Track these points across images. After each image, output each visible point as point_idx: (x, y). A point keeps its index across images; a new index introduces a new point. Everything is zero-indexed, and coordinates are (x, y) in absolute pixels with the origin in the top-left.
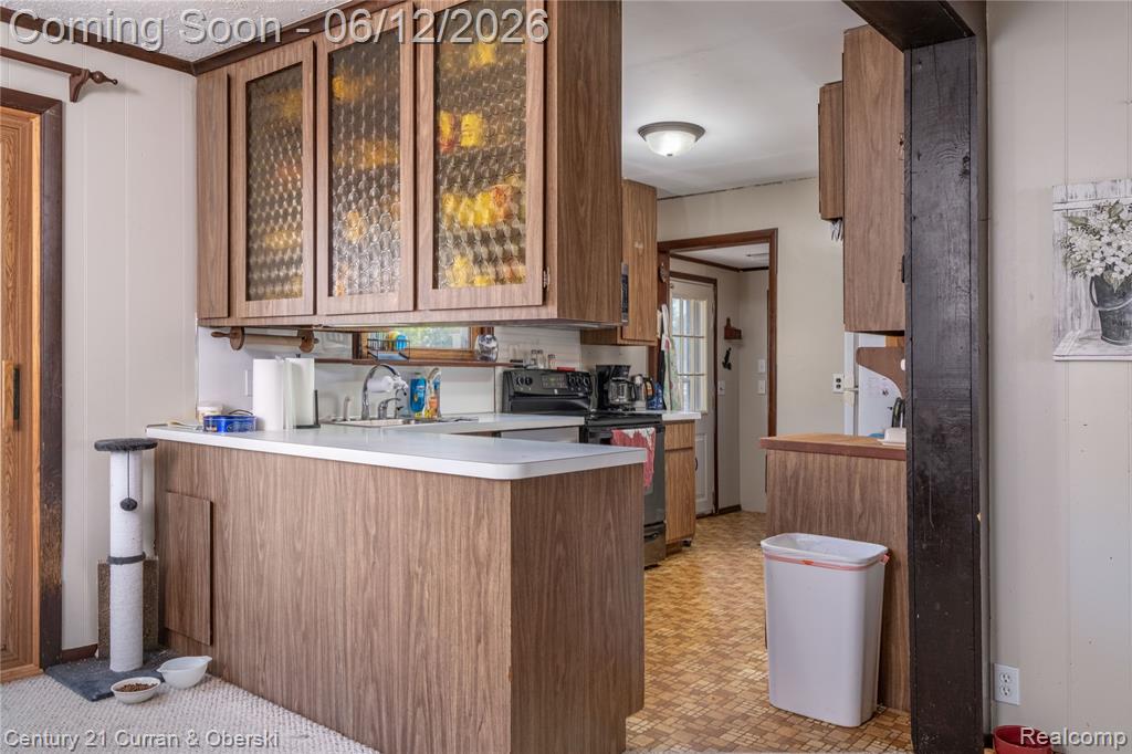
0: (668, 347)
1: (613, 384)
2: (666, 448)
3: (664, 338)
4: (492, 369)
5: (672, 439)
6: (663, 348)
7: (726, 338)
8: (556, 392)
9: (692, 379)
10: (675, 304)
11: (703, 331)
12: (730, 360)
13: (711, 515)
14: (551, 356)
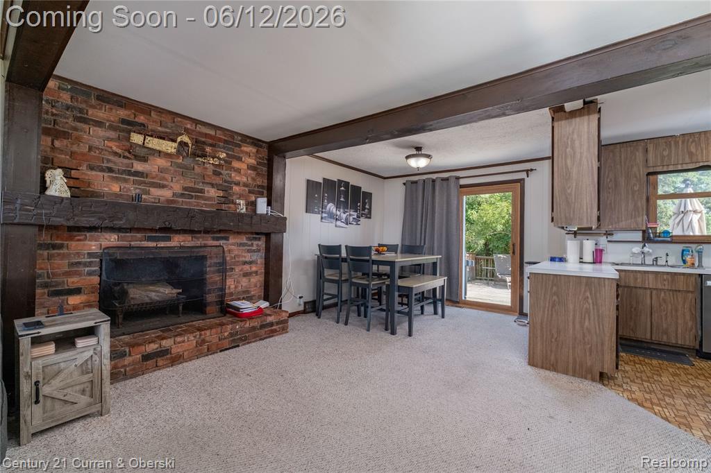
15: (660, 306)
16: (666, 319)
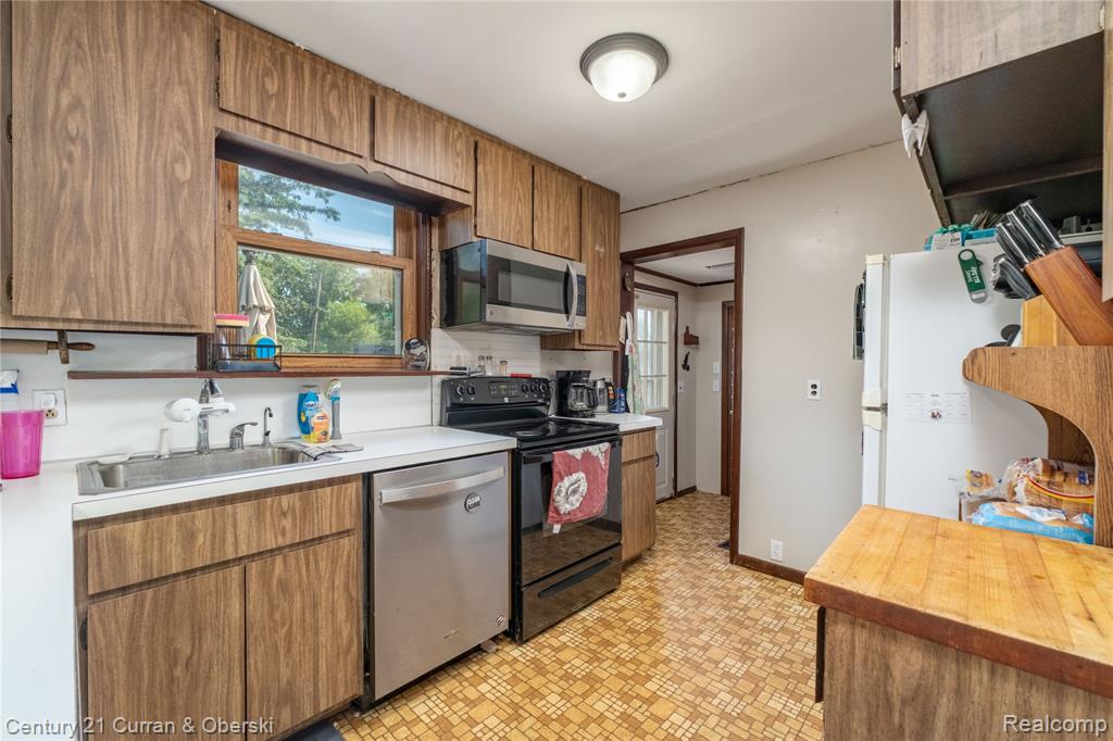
0: (631, 351)
1: (573, 390)
2: (623, 461)
3: (628, 343)
4: (429, 377)
5: (629, 450)
6: (627, 353)
7: (685, 344)
8: (506, 400)
9: (655, 380)
10: (640, 313)
11: (666, 336)
12: (689, 363)
13: (671, 498)
14: (503, 362)
15: (272, 608)
16: (289, 650)
